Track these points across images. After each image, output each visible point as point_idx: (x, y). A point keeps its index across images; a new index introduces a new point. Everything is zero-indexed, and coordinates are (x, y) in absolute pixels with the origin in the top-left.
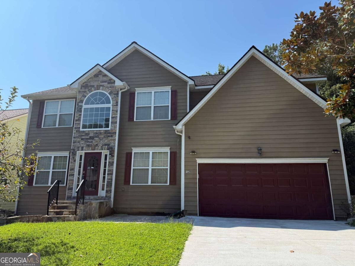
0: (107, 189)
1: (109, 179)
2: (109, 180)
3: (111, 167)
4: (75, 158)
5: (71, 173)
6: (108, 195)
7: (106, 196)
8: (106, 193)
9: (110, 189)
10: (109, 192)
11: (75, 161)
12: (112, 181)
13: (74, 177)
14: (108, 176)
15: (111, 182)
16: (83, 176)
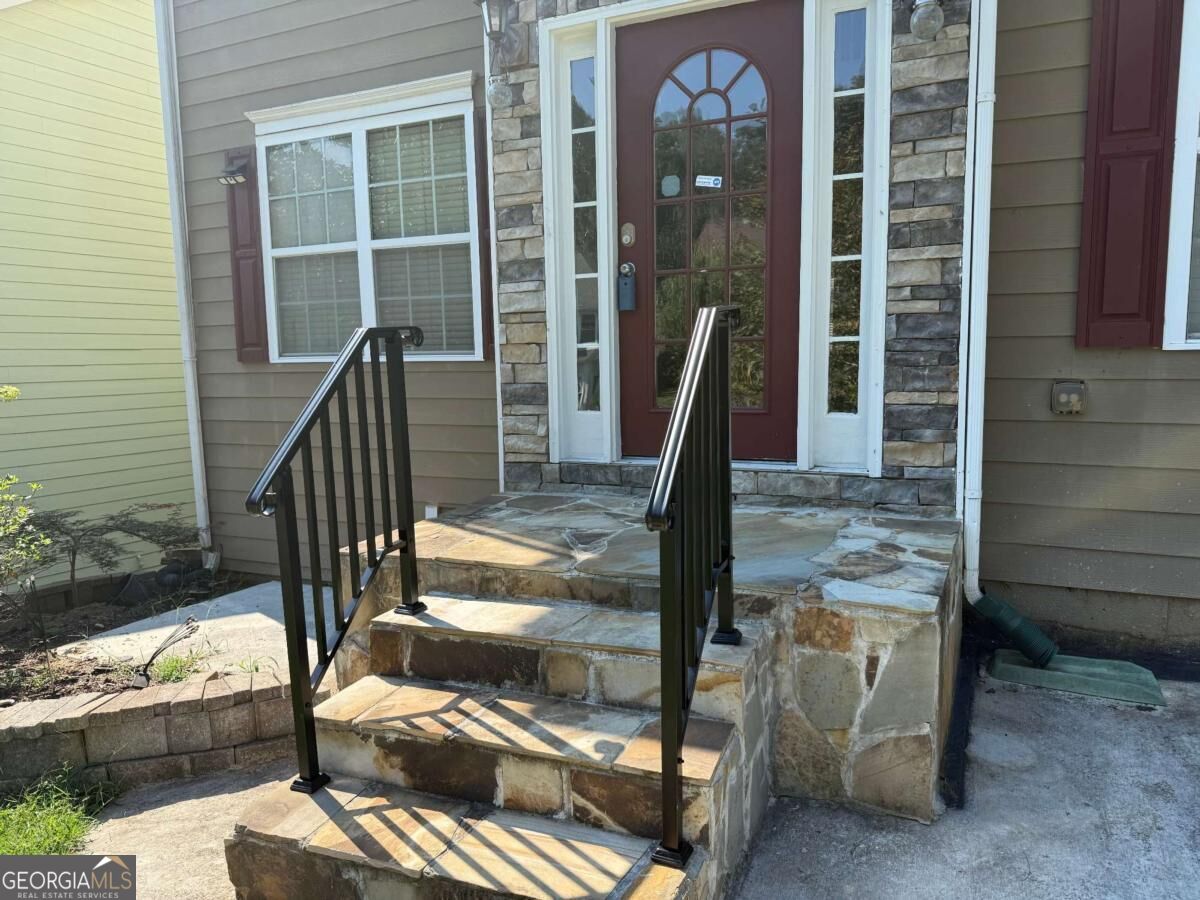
0: (900, 398)
1: (918, 291)
2: (920, 306)
3: (924, 146)
4: (527, 96)
5: (513, 252)
6: (920, 461)
7: (893, 474)
8: (887, 438)
9: (932, 399)
10: (928, 434)
11: (530, 126)
12: (955, 315)
13: (540, 290)
14: (898, 255)
15: (939, 327)
16: (620, 276)
